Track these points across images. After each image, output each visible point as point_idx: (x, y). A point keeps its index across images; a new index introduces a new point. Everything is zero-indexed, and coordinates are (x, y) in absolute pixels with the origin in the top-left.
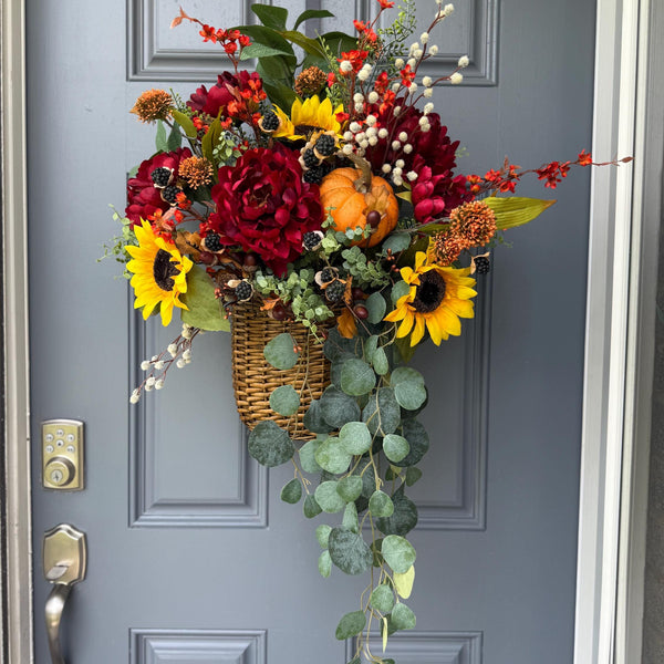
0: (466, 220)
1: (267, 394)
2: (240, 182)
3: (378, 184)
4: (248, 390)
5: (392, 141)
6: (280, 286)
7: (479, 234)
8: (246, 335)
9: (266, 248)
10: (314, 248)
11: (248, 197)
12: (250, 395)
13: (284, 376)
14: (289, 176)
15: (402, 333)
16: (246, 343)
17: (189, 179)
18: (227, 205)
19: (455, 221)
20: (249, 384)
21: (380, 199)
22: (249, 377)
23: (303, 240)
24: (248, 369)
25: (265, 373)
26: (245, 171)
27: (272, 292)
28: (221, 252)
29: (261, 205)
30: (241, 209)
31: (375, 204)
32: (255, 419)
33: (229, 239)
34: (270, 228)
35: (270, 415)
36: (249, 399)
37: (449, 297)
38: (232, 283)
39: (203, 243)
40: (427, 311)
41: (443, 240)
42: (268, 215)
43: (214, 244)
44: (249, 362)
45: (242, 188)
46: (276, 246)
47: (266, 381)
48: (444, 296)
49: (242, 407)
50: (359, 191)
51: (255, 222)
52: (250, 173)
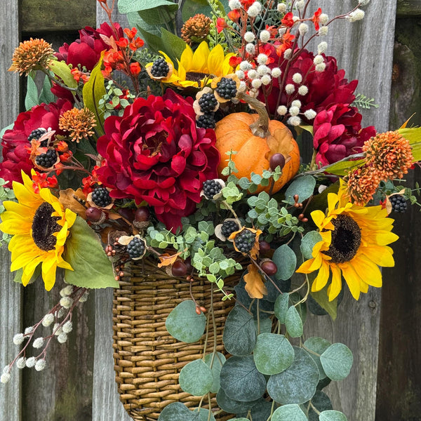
0: (381, 151)
1: (157, 374)
2: (129, 131)
3: (275, 126)
4: (135, 369)
5: (285, 85)
6: (180, 239)
7: (396, 164)
8: (132, 304)
9: (161, 199)
10: (215, 197)
11: (140, 145)
12: (137, 375)
13: (178, 351)
14: (183, 123)
16: (133, 313)
17: (70, 133)
18: (117, 155)
19: (369, 152)
20: (135, 362)
21: (282, 143)
22: (136, 354)
23: (202, 188)
24: (135, 344)
25: (155, 348)
26: (135, 119)
27: (170, 246)
28: (109, 207)
29: (154, 154)
30: (133, 159)
31: (277, 148)
32: (142, 406)
33: (118, 192)
34: (165, 177)
35: (161, 399)
36: (136, 380)
37: (365, 244)
38: (124, 240)
39: (89, 199)
40: (343, 261)
41: (356, 178)
42: (163, 164)
43: (102, 199)
44: (135, 335)
45: (133, 138)
46: (172, 196)
47: (156, 357)
48: (359, 243)
49: (126, 392)
50: (256, 134)
51: (148, 171)
52: (141, 121)
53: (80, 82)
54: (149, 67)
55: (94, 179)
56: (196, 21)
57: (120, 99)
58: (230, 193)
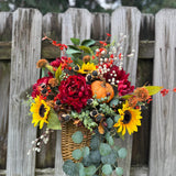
3: (107, 85)
10: (91, 104)
11: (70, 89)
15: (119, 131)
18: (64, 91)
27: (77, 118)
31: (109, 90)
33: (63, 101)
34: (77, 98)
38: (64, 116)
39: (55, 103)
40: (126, 123)
42: (76, 94)
45: (68, 86)
46: (79, 103)
48: (131, 118)
49: (64, 157)
50: (102, 87)
51: (72, 96)
53: (55, 71)
54: (74, 68)
55: (57, 97)
57: (65, 76)
58: (95, 103)
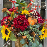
9: (22, 28)
17: (10, 20)
18: (16, 23)
26: (18, 18)
28: (15, 29)
50: (32, 20)
53: (11, 14)
54: (19, 12)
56: (24, 7)
